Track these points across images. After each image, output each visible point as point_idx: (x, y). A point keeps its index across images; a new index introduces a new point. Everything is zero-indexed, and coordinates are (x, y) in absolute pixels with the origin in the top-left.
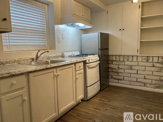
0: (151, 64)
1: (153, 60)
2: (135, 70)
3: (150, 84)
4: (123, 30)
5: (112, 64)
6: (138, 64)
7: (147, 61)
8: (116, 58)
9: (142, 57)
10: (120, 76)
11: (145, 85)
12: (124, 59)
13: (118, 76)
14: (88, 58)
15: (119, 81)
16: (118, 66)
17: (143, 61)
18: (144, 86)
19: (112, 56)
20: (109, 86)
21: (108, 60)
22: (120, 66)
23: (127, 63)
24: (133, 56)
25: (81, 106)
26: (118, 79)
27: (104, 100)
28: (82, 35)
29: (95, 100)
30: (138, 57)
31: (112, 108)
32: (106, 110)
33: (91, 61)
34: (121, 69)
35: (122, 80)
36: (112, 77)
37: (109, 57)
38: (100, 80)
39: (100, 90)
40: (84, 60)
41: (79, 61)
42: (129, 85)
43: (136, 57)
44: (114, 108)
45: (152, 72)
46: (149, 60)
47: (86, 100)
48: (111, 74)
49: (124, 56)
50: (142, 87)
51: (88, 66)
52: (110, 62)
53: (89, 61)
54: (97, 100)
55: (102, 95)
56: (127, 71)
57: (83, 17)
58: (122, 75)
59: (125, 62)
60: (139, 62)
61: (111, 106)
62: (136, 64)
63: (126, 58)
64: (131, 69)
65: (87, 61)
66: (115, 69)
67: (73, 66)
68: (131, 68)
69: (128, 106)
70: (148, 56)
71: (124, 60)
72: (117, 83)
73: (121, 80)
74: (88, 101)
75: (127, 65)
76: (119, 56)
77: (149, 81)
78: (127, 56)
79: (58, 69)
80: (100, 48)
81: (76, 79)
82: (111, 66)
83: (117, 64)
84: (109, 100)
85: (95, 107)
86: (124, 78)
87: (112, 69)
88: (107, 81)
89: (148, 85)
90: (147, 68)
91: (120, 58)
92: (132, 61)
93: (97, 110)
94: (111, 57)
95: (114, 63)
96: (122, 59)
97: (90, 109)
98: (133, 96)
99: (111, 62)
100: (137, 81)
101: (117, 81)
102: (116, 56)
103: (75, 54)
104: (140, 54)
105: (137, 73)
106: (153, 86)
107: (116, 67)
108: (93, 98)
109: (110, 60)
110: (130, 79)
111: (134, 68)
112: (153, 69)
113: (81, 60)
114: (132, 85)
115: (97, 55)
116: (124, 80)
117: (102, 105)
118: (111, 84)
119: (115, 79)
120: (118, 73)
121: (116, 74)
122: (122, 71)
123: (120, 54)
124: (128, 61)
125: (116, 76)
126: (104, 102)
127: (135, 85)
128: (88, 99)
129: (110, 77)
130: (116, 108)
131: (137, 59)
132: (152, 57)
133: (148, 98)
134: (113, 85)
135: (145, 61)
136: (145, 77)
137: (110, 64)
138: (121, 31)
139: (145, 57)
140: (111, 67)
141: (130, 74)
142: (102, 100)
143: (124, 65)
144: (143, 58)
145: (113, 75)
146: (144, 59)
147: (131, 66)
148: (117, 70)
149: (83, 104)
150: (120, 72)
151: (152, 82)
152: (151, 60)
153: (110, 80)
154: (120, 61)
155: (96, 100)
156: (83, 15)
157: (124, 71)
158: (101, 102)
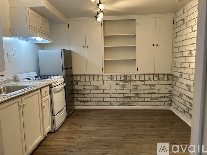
0: (115, 83)
1: (116, 78)
2: (101, 89)
3: (115, 102)
4: (87, 47)
5: (77, 85)
6: (104, 83)
7: (112, 80)
8: (81, 78)
9: (106, 76)
10: (87, 97)
11: (111, 103)
12: (89, 78)
13: (84, 98)
14: (54, 81)
15: (86, 103)
16: (83, 87)
17: (108, 80)
18: (111, 105)
19: (77, 75)
20: (75, 111)
21: (73, 81)
22: (86, 87)
23: (93, 83)
24: (98, 76)
25: (49, 139)
26: (85, 102)
27: (75, 127)
28: (39, 51)
29: (63, 129)
30: (104, 76)
31: (85, 134)
32: (80, 137)
33: (57, 84)
34: (87, 90)
35: (89, 102)
36: (77, 100)
37: (73, 78)
38: (66, 105)
39: (67, 117)
40: (50, 83)
41: (45, 85)
42: (96, 106)
43: (102, 76)
44: (87, 133)
45: (116, 90)
46: (113, 78)
47: (54, 132)
48: (76, 96)
49: (89, 75)
50: (108, 106)
51: (54, 90)
52: (74, 83)
53: (55, 83)
54: (67, 129)
55: (70, 122)
56: (93, 91)
57: (41, 29)
58: (89, 97)
59: (91, 82)
60: (104, 81)
61: (84, 132)
62: (101, 83)
63: (92, 78)
64: (97, 89)
65: (53, 84)
66: (81, 90)
67: (39, 91)
68: (97, 87)
69: (100, 128)
70: (112, 75)
71: (89, 80)
72: (83, 106)
73: (87, 102)
74: (56, 132)
75: (93, 85)
76: (85, 75)
77: (114, 100)
78: (93, 76)
79: (24, 97)
80: (64, 68)
81: (43, 107)
82: (76, 87)
83: (82, 85)
84: (80, 126)
85: (67, 137)
86: (90, 99)
87: (77, 90)
88: (72, 106)
89: (114, 104)
90: (112, 87)
91: (85, 77)
92: (98, 81)
93: (70, 140)
94: (76, 77)
95: (79, 83)
96: (87, 79)
97: (62, 141)
98: (102, 117)
99: (76, 83)
100: (104, 101)
101: (83, 104)
102: (81, 75)
103: (31, 76)
104: (105, 73)
105: (103, 92)
106: (117, 104)
107: (82, 88)
108: (61, 127)
109: (75, 81)
110: (96, 99)
111: (100, 87)
112: (117, 87)
113: (47, 83)
114: (99, 106)
115: (62, 76)
116: (90, 101)
117: (74, 133)
118: (77, 108)
119: (81, 101)
120: (84, 94)
121: (82, 96)
122: (88, 92)
123: (85, 74)
124: (94, 80)
125: (82, 98)
126: (75, 130)
127: (102, 106)
128: (55, 130)
129: (75, 100)
130: (89, 132)
131: (102, 78)
132: (116, 76)
133: (115, 116)
134: (79, 109)
135: (109, 80)
136: (110, 96)
137: (75, 85)
138: (85, 48)
139: (110, 76)
140: (76, 89)
141: (96, 94)
142: (72, 127)
143: (90, 85)
144: (108, 76)
145: (79, 98)
146: (109, 78)
147: (97, 85)
148: (83, 91)
149: (51, 137)
150: (86, 94)
151: (117, 100)
152: (115, 79)
153: (76, 104)
154: (85, 81)
155: (65, 129)
156: (41, 26)
157: (91, 92)
158: (72, 129)
